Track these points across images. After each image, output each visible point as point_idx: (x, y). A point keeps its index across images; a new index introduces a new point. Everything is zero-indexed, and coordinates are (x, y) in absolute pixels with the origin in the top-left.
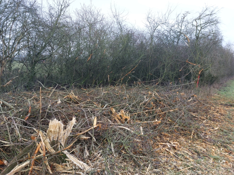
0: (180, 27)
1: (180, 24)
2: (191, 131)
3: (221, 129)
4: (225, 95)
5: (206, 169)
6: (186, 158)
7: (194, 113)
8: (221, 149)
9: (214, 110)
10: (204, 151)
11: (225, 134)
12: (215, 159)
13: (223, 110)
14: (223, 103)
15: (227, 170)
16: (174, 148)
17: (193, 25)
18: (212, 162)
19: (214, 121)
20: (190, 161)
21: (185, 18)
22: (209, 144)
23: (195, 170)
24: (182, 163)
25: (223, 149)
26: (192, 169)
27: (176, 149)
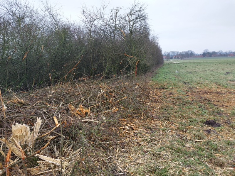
0: (115, 22)
1: (114, 19)
2: (141, 113)
3: (161, 108)
4: (157, 81)
5: (159, 139)
6: (143, 135)
7: (139, 98)
8: (166, 122)
9: (153, 94)
10: (154, 127)
11: (165, 111)
12: (163, 130)
13: (159, 92)
14: (158, 87)
15: (174, 136)
16: (132, 129)
17: (125, 20)
18: (162, 133)
19: (155, 102)
20: (147, 136)
21: (118, 13)
22: (156, 121)
23: (152, 142)
24: (141, 139)
25: (167, 122)
26: (150, 142)
27: (133, 130)
